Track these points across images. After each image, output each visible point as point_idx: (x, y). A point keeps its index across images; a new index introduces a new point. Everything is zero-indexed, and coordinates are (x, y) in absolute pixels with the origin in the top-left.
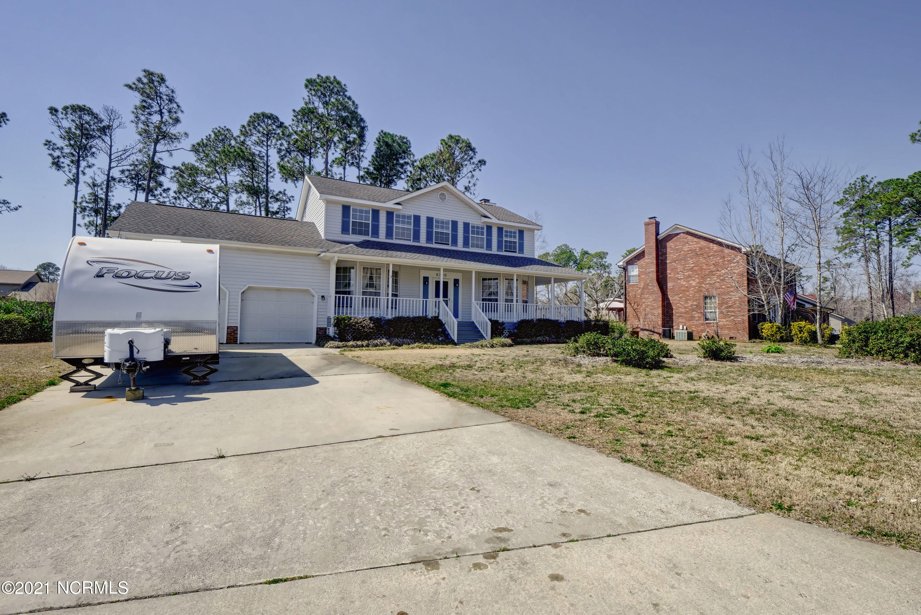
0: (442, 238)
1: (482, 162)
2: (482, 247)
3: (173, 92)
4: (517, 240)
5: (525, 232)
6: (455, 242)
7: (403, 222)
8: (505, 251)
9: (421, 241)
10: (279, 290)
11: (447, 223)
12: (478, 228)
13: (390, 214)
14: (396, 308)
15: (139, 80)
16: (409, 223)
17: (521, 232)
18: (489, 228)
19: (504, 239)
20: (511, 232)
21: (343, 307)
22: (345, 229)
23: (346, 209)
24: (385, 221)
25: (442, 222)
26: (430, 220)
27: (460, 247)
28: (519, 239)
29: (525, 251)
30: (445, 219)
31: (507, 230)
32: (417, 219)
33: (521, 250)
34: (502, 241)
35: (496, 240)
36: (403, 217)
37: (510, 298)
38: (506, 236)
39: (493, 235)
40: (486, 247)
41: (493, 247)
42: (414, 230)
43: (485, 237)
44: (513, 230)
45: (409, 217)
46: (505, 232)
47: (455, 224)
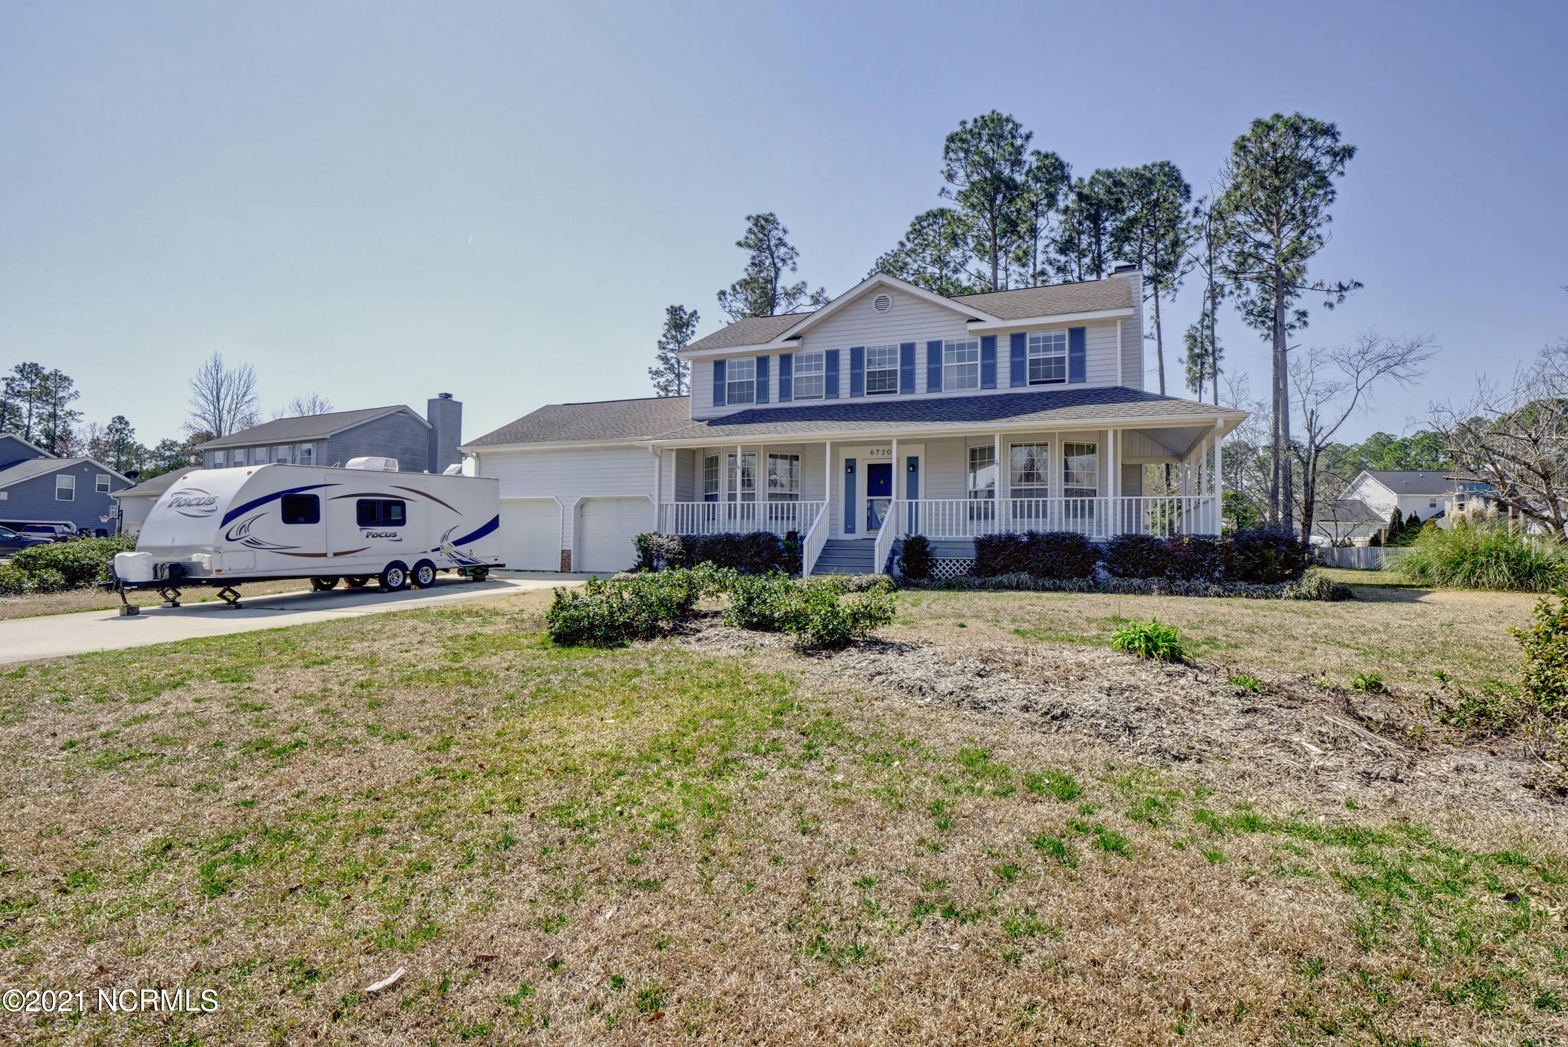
0: (880, 382)
2: (973, 385)
4: (1066, 354)
5: (1087, 331)
6: (909, 383)
7: (809, 368)
8: (1031, 383)
9: (841, 396)
11: (892, 351)
12: (961, 346)
13: (785, 360)
14: (794, 518)
16: (818, 368)
17: (1078, 334)
18: (989, 342)
19: (1029, 356)
20: (1047, 339)
22: (718, 399)
23: (719, 366)
24: (778, 372)
25: (882, 352)
26: (857, 354)
27: (921, 392)
28: (1072, 350)
29: (1088, 375)
30: (887, 344)
31: (1035, 335)
32: (833, 357)
33: (1079, 370)
34: (1023, 363)
35: (1008, 364)
36: (809, 358)
37: (1036, 485)
38: (1032, 350)
39: (999, 355)
40: (983, 382)
41: (998, 381)
42: (827, 377)
43: (979, 362)
44: (1053, 334)
45: (818, 357)
46: (1032, 340)
47: (908, 350)
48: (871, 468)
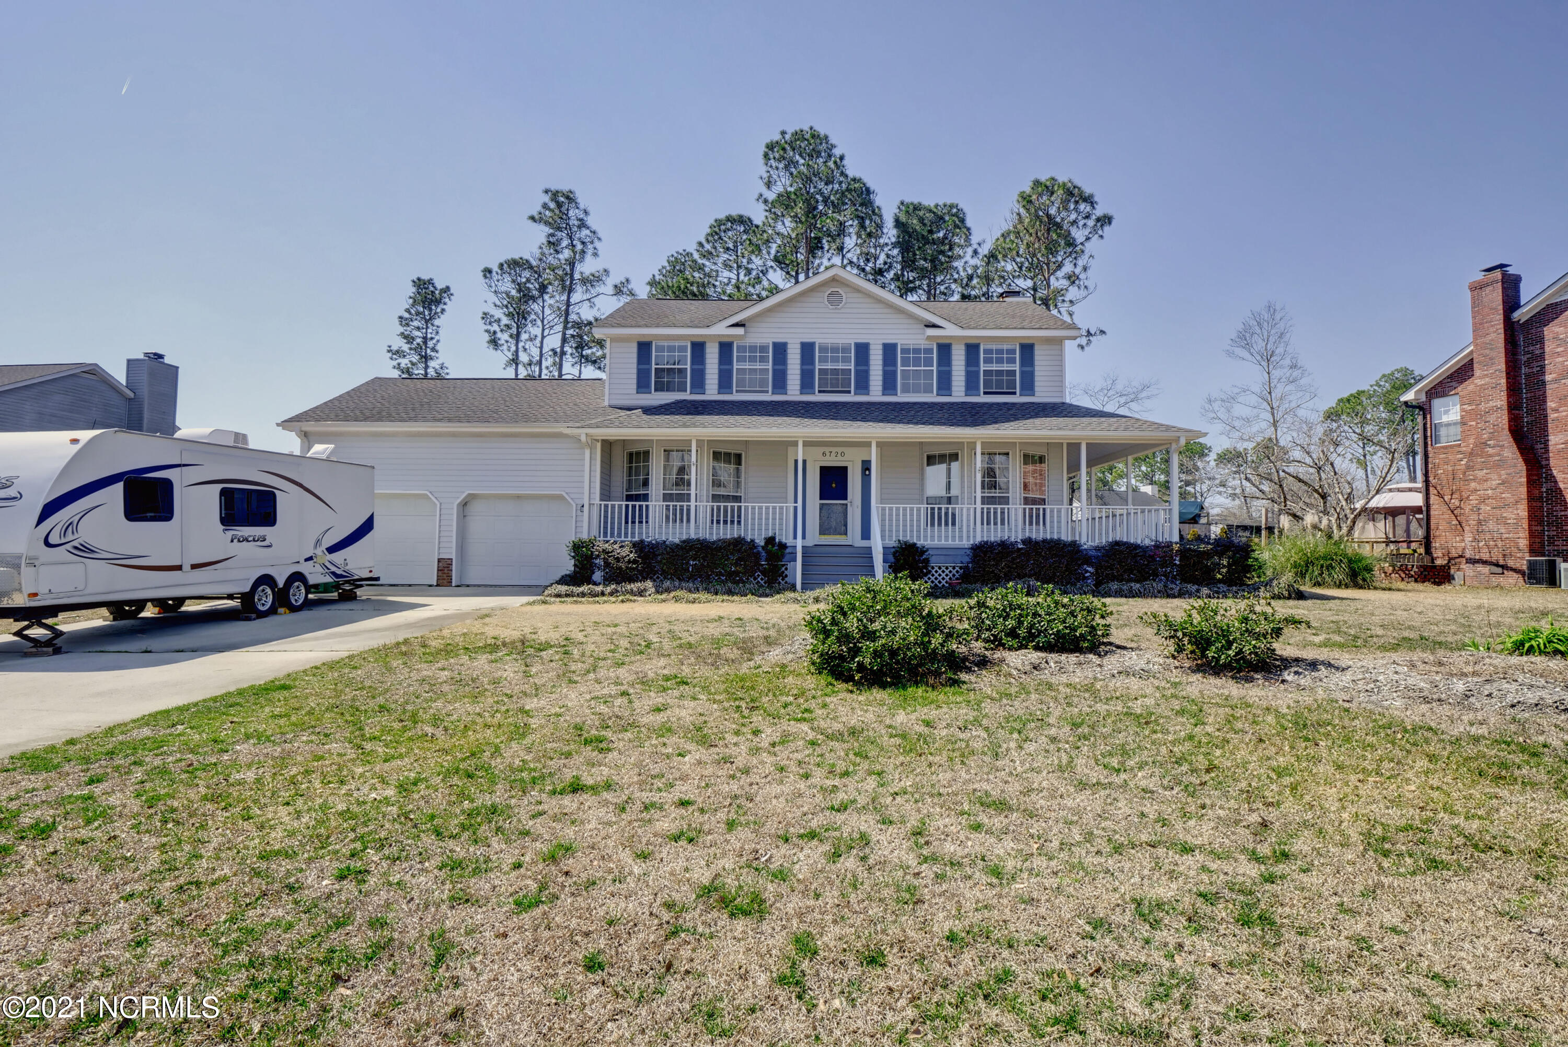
0: (836, 381)
1: (1106, 220)
2: (928, 390)
3: (586, 212)
4: (1017, 367)
5: (1036, 347)
6: (863, 384)
7: (752, 359)
8: (985, 393)
9: (789, 392)
10: (518, 497)
11: (846, 349)
12: (917, 351)
13: (726, 348)
14: (739, 522)
15: (545, 206)
16: (764, 360)
17: (1027, 350)
18: (945, 349)
19: (983, 367)
20: (1000, 352)
21: (633, 522)
22: (642, 385)
23: (644, 348)
24: (716, 361)
25: (835, 349)
26: (807, 349)
27: (876, 394)
28: (1023, 364)
29: (1036, 389)
30: (840, 341)
31: (989, 347)
32: (780, 350)
33: (1028, 385)
34: (978, 372)
35: (963, 373)
36: (753, 348)
37: (997, 494)
38: (987, 361)
39: (954, 363)
40: (939, 388)
41: (954, 389)
42: (774, 371)
43: (935, 368)
44: (1005, 347)
45: (764, 349)
46: (986, 352)
47: (863, 350)
48: (824, 470)
